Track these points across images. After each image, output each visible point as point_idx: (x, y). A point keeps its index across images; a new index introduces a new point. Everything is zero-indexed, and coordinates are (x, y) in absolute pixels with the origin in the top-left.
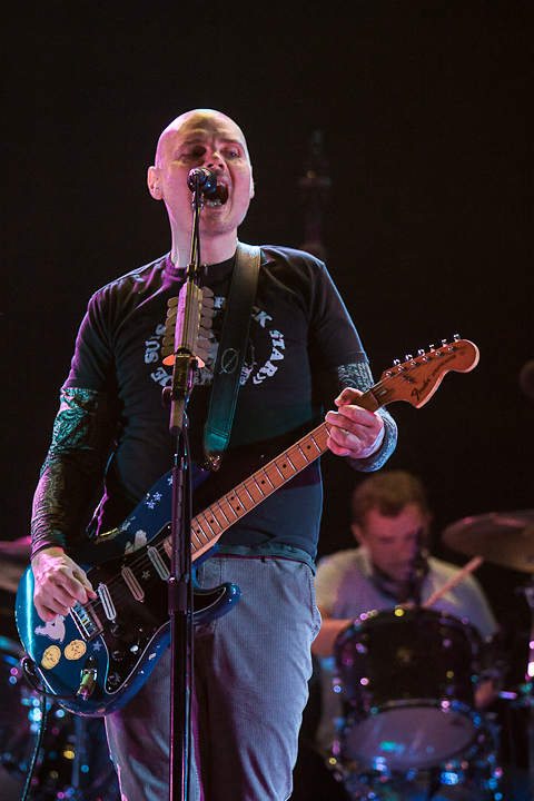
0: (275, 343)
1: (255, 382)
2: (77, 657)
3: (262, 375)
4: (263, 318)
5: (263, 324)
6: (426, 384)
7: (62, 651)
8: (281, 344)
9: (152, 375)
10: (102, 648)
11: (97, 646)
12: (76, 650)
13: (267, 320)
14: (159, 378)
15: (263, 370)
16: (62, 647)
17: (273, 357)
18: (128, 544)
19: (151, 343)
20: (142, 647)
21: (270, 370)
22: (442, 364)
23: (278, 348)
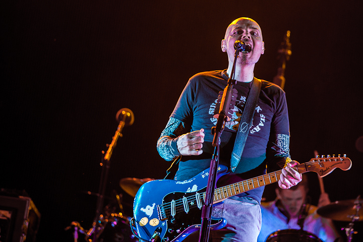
0: (262, 119)
1: (251, 133)
2: (154, 225)
3: (254, 130)
4: (258, 109)
5: (258, 111)
6: (327, 169)
7: (149, 221)
8: (264, 120)
9: (211, 119)
10: (165, 225)
11: (163, 224)
12: (155, 223)
13: (260, 110)
14: (214, 121)
15: (255, 128)
16: (150, 219)
17: (260, 124)
18: (189, 188)
19: (213, 106)
20: (181, 231)
21: (257, 129)
22: (336, 164)
23: (262, 121)
